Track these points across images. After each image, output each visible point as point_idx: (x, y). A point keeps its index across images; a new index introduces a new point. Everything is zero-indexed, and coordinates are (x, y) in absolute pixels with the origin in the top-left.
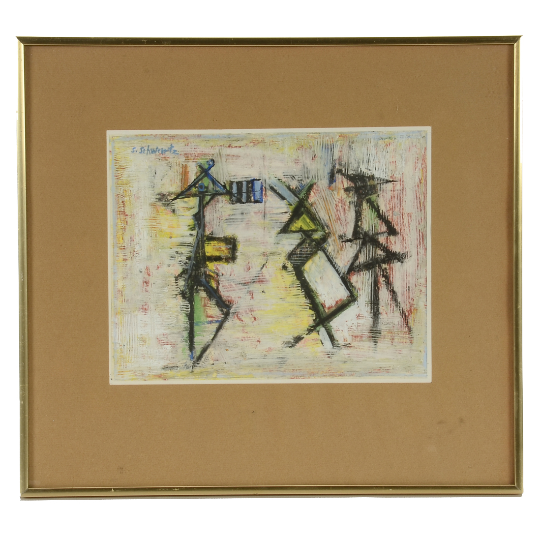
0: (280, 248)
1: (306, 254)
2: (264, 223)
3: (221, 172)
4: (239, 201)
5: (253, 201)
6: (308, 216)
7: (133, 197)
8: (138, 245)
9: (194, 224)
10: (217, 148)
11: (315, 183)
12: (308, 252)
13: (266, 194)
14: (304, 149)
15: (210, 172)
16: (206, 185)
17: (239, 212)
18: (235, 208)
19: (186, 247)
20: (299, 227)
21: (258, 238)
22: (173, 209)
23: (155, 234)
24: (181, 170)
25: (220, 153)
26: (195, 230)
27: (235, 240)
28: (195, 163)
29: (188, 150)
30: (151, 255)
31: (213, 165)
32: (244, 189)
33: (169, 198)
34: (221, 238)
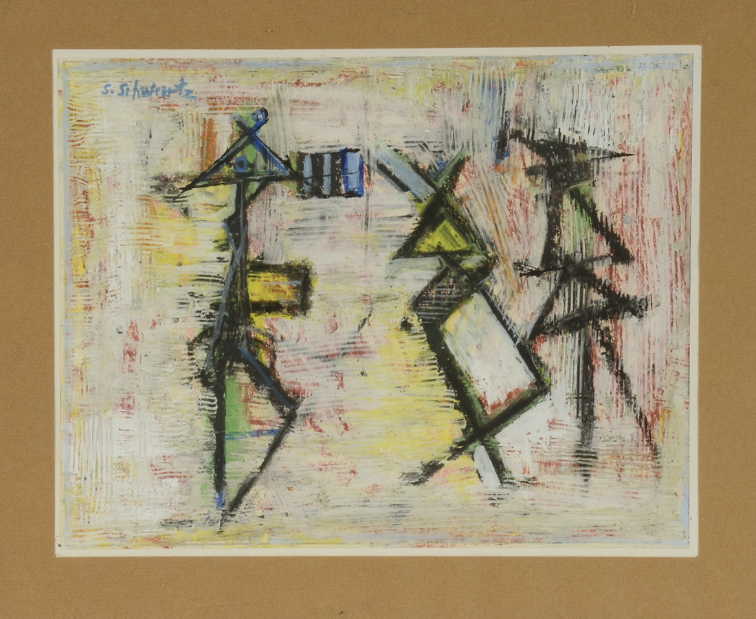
0: (397, 287)
1: (449, 299)
2: (365, 238)
3: (282, 134)
4: (317, 192)
5: (343, 192)
6: (453, 224)
7: (105, 182)
8: (114, 278)
9: (225, 237)
10: (274, 87)
11: (469, 159)
12: (454, 296)
13: (369, 180)
14: (446, 90)
15: (258, 134)
16: (250, 159)
17: (316, 214)
18: (307, 207)
19: (210, 283)
20: (436, 246)
21: (352, 267)
22: (184, 207)
23: (148, 258)
24: (201, 130)
25: (278, 97)
26: (227, 249)
27: (308, 270)
28: (228, 117)
29: (215, 89)
30: (139, 300)
31: (266, 121)
32: (327, 169)
33: (177, 186)
34: (280, 266)
